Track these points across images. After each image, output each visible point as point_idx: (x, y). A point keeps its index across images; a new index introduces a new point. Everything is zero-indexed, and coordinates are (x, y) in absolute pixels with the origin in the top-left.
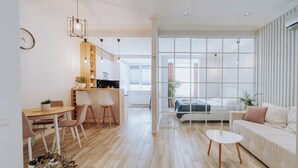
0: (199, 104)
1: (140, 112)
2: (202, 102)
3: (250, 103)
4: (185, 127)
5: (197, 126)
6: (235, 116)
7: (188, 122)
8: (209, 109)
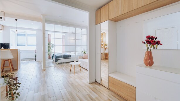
0: (65, 55)
1: (28, 63)
2: (67, 54)
3: (85, 53)
4: (59, 65)
5: (65, 64)
6: (80, 58)
7: (61, 63)
8: (70, 57)
